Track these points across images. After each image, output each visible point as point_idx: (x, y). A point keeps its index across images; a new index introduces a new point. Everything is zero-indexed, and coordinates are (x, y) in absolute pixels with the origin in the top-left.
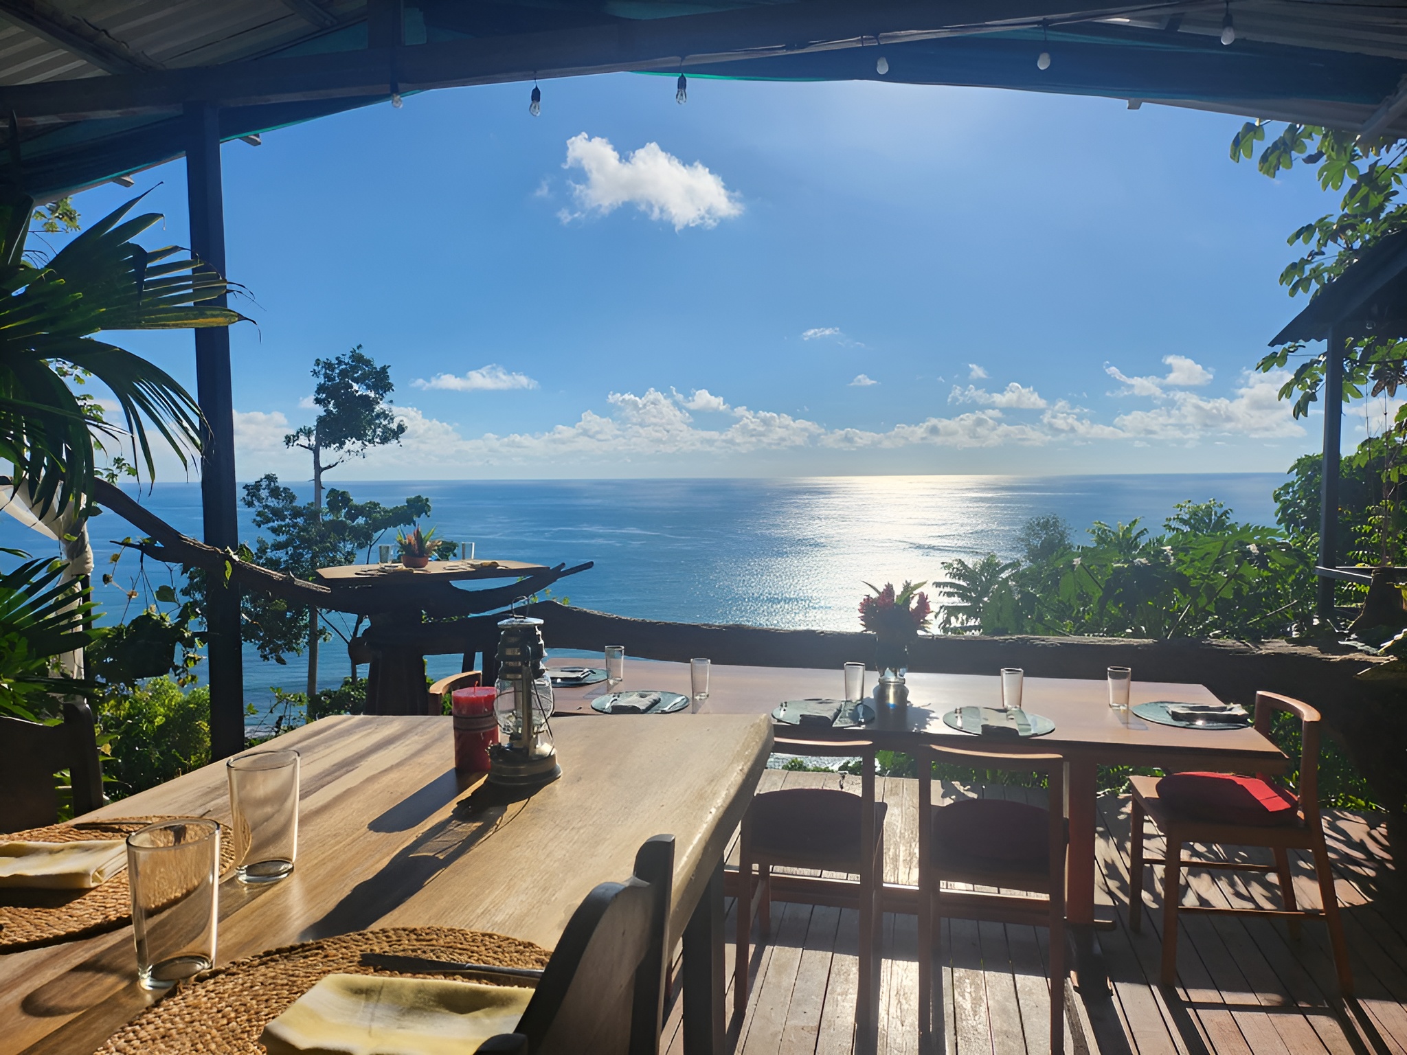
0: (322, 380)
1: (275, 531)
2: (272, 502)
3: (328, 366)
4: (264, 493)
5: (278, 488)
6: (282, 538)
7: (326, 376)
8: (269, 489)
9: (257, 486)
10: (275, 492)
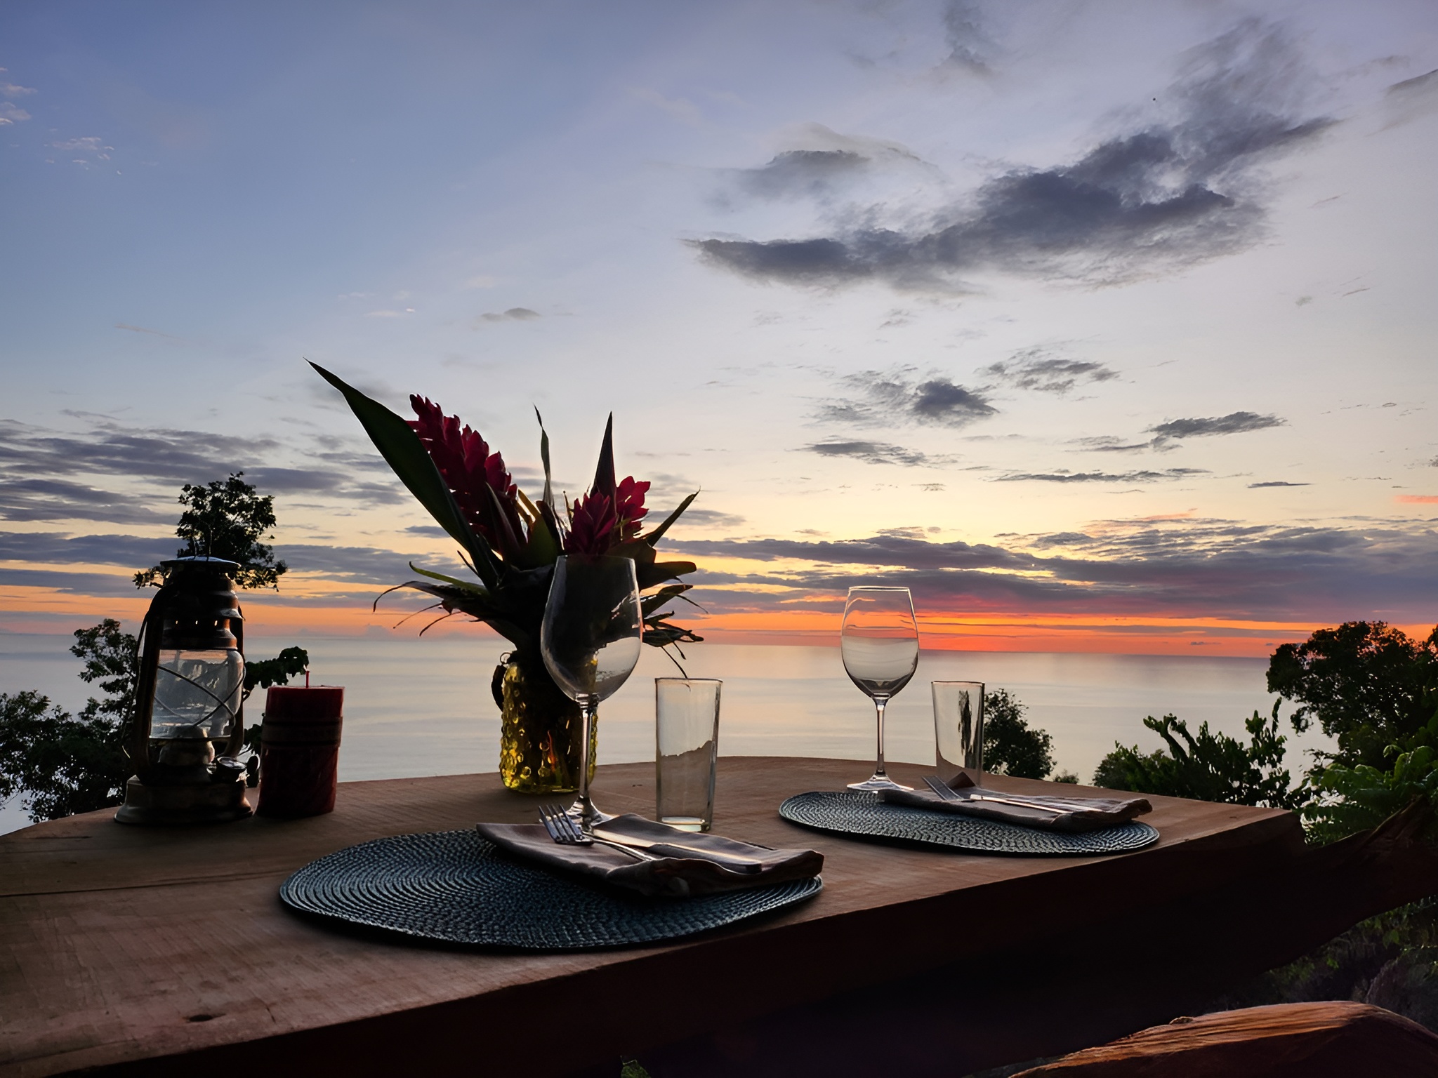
0: (189, 508)
1: (108, 687)
2: (108, 652)
3: (199, 493)
4: (101, 641)
5: (118, 635)
6: (117, 696)
7: (195, 504)
8: (107, 636)
9: (94, 633)
10: (114, 641)
